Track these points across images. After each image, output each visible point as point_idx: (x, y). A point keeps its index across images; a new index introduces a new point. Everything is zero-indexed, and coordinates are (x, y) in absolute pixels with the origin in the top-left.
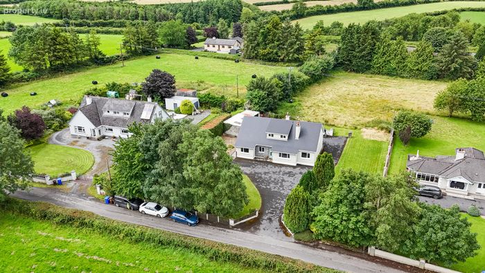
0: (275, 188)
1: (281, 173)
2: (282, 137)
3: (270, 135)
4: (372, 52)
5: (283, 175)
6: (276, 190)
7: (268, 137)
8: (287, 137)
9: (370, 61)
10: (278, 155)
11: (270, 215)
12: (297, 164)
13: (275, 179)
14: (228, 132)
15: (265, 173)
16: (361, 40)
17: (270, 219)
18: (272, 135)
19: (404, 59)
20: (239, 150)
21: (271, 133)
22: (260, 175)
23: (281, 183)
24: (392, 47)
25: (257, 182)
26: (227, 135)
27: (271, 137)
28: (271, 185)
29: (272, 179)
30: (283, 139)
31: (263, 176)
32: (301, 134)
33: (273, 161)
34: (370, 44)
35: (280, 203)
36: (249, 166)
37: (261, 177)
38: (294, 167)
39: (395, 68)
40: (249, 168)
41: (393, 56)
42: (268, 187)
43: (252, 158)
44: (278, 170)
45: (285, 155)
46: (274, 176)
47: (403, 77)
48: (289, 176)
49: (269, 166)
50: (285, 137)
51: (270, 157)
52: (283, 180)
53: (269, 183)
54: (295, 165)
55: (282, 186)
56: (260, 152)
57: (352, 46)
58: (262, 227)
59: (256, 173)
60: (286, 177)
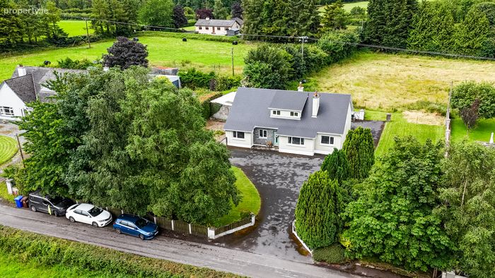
0: (282, 184)
1: (292, 165)
2: (292, 114)
3: (274, 112)
4: (408, 26)
5: (295, 167)
6: (283, 187)
7: (273, 116)
8: (300, 115)
9: (405, 37)
10: (287, 140)
11: (273, 223)
12: (315, 154)
13: (282, 173)
14: (217, 115)
15: (268, 165)
16: (394, 11)
17: (274, 229)
18: (279, 113)
19: (449, 34)
20: (229, 135)
21: (276, 110)
22: (260, 168)
23: (292, 178)
24: (434, 19)
25: (254, 176)
26: (216, 120)
27: (276, 116)
28: (277, 181)
29: (279, 173)
30: (294, 117)
31: (265, 169)
32: (320, 111)
33: (280, 150)
34: (405, 16)
35: (290, 206)
36: (245, 157)
37: (261, 171)
38: (310, 158)
39: (438, 46)
40: (245, 159)
41: (435, 30)
42: (272, 183)
43: (250, 147)
44: (288, 161)
45: (296, 141)
46: (281, 169)
47: (449, 57)
48: (304, 169)
49: (274, 156)
50: (296, 114)
51: (276, 144)
52: (294, 174)
53: (274, 178)
54: (312, 154)
55: (293, 182)
56: (260, 137)
57: (382, 19)
58: (260, 240)
59: (254, 165)
60: (298, 171)
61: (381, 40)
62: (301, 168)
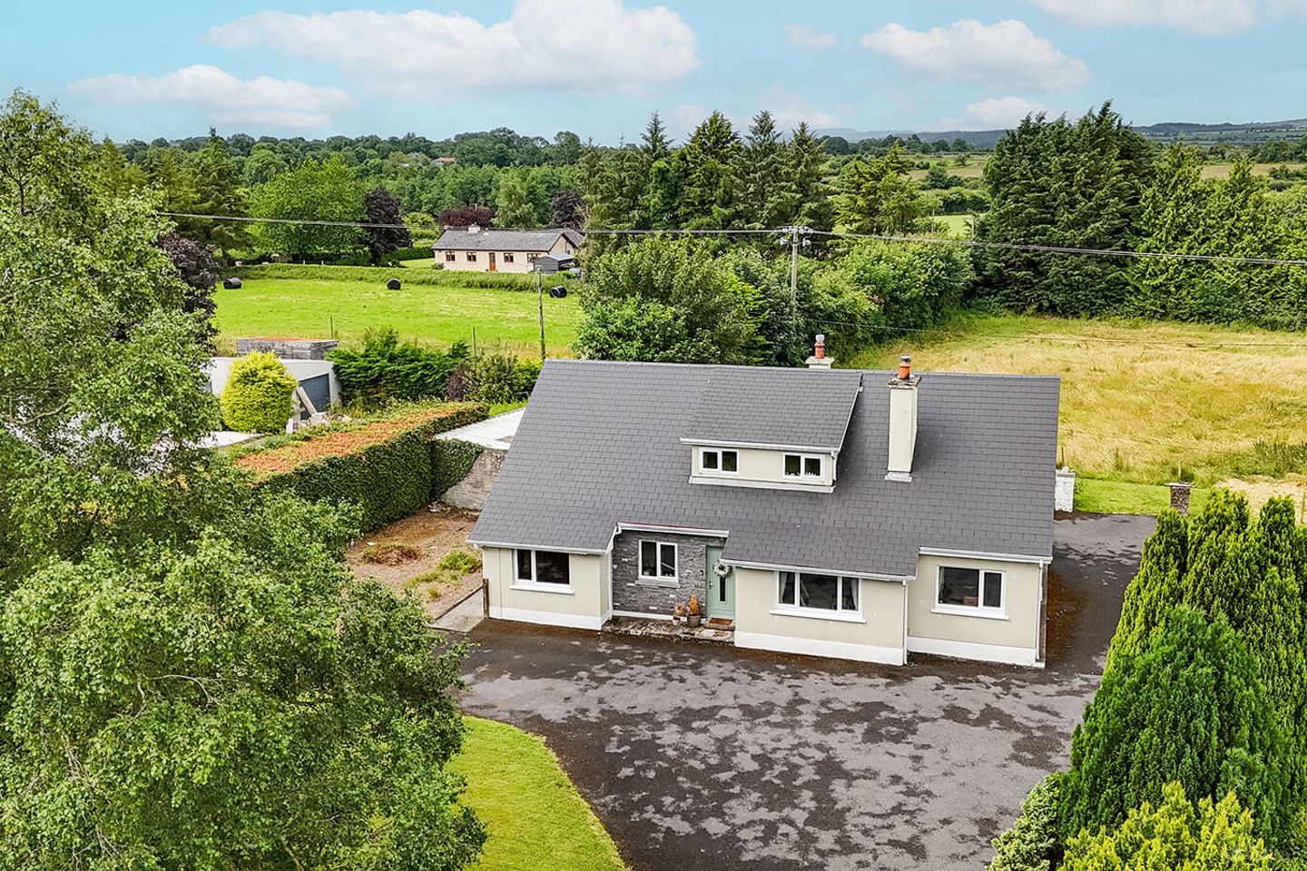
0: (770, 831)
1: (807, 716)
2: (792, 465)
3: (710, 460)
4: (1127, 228)
5: (824, 725)
6: (780, 850)
7: (702, 475)
8: (828, 469)
9: (1120, 263)
10: (774, 586)
12: (913, 657)
13: (765, 760)
14: (459, 494)
15: (685, 718)
16: (1079, 176)
18: (730, 461)
19: (1267, 249)
20: (499, 569)
21: (719, 446)
22: (644, 733)
23: (821, 790)
24: (1213, 204)
25: (616, 785)
26: (456, 512)
27: (718, 475)
28: (742, 811)
29: (746, 763)
30: (804, 480)
31: (669, 736)
33: (742, 639)
34: (1117, 192)
36: (569, 674)
37: (649, 749)
38: (890, 673)
39: (1235, 289)
40: (565, 687)
41: (1219, 238)
42: (714, 826)
43: (595, 623)
44: (783, 695)
45: (819, 591)
46: (757, 738)
47: (1274, 326)
48: (872, 736)
49: (713, 669)
50: (814, 467)
51: (717, 610)
52: (830, 768)
53: (723, 794)
54: (897, 658)
55: (828, 815)
56: (644, 578)
57: (1041, 204)
59: (613, 716)
60: (847, 746)
61: (1041, 274)
62: (859, 729)
